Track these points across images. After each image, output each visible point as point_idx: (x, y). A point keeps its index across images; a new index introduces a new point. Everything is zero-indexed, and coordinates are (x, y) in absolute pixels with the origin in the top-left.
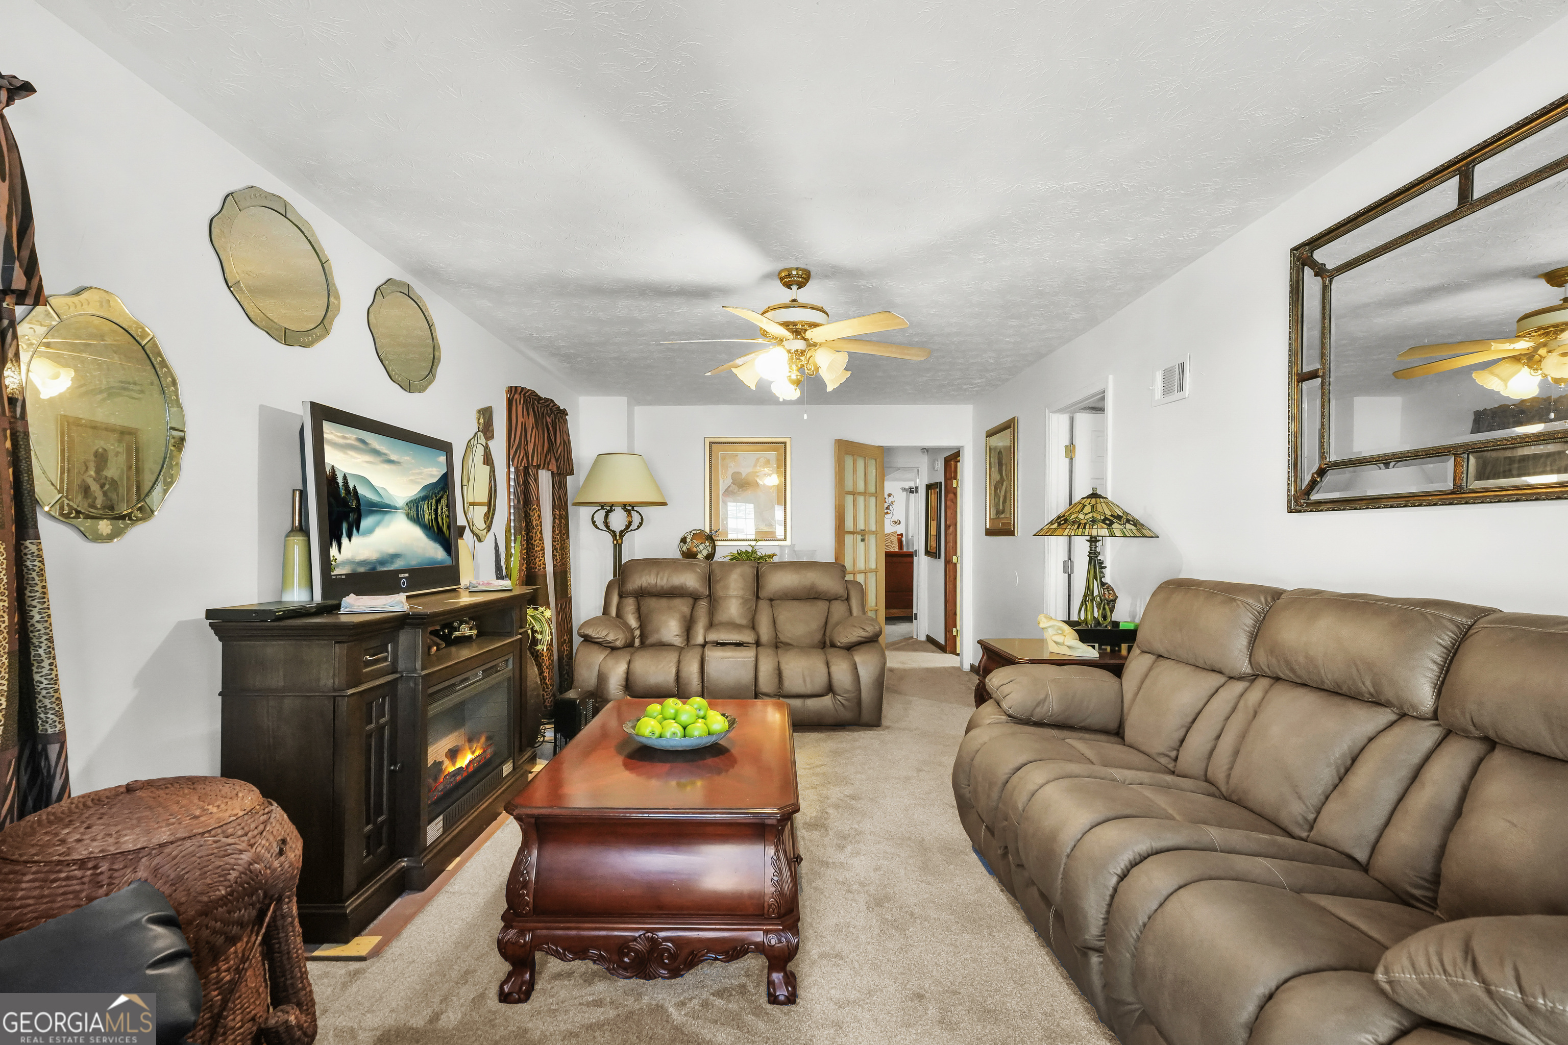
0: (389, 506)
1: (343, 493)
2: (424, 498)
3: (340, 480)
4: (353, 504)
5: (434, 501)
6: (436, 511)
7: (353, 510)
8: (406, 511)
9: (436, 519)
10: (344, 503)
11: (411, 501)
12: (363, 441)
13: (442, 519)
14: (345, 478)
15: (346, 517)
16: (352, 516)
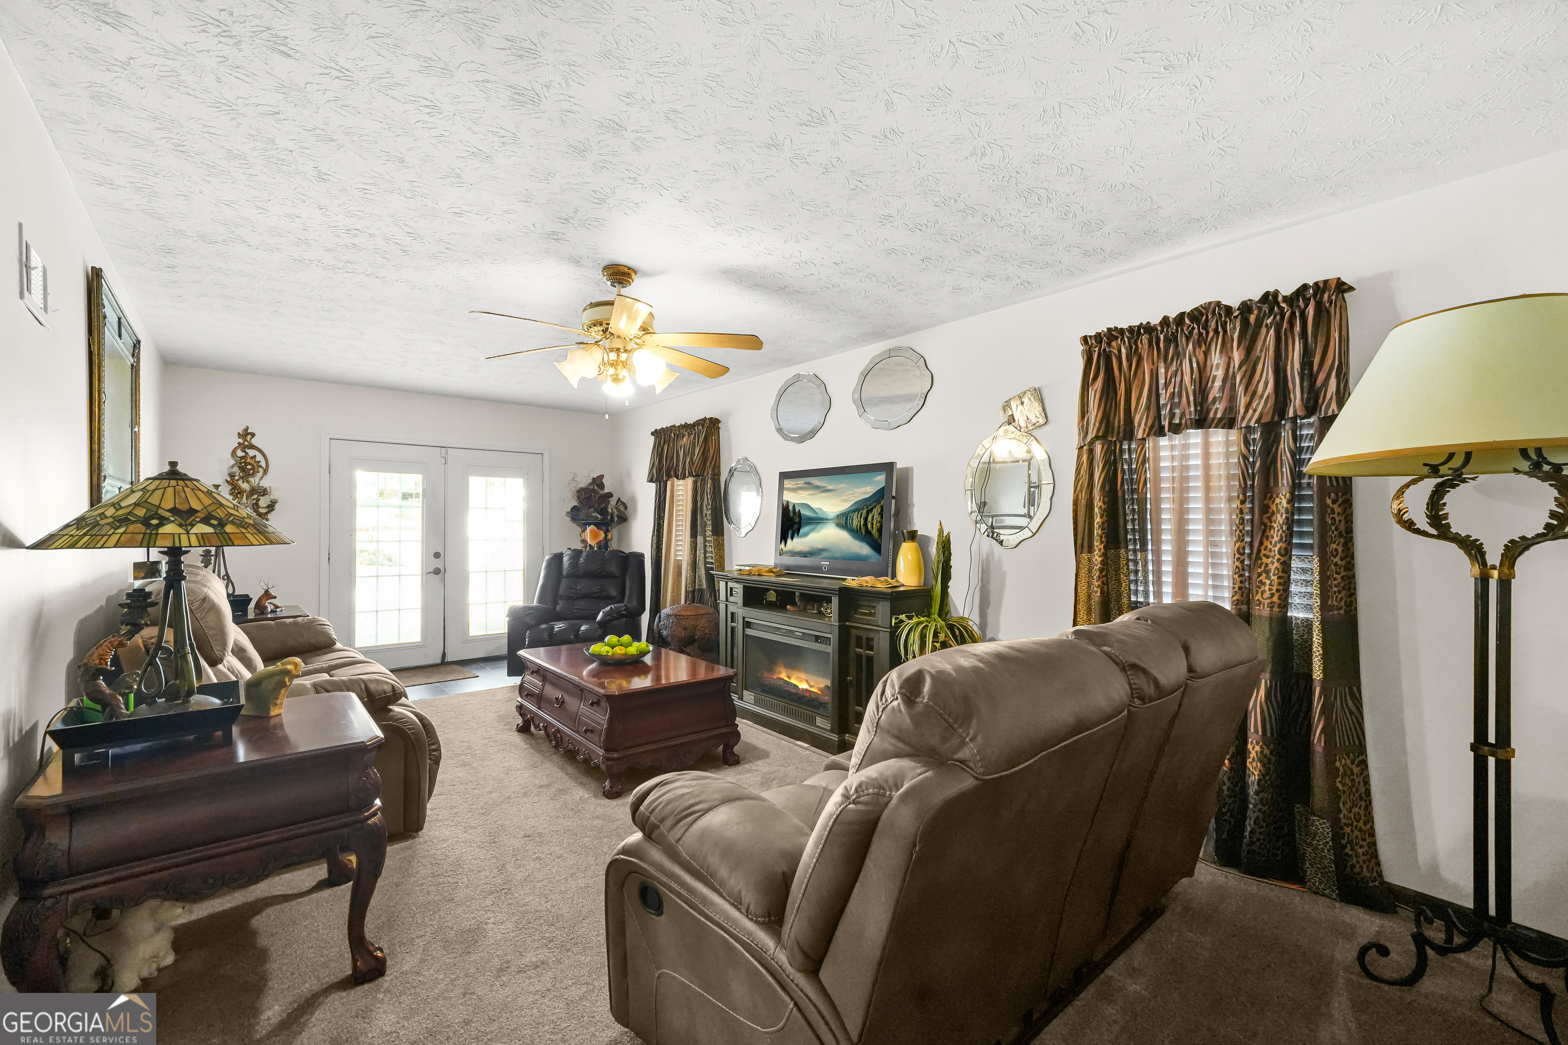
0: (822, 519)
1: (791, 515)
2: (854, 511)
3: (791, 508)
4: (797, 520)
5: (864, 512)
6: (866, 519)
7: (796, 523)
8: (836, 521)
9: (866, 524)
10: (792, 520)
11: (841, 514)
12: (809, 483)
13: (872, 524)
14: (794, 506)
15: (791, 527)
16: (796, 527)
